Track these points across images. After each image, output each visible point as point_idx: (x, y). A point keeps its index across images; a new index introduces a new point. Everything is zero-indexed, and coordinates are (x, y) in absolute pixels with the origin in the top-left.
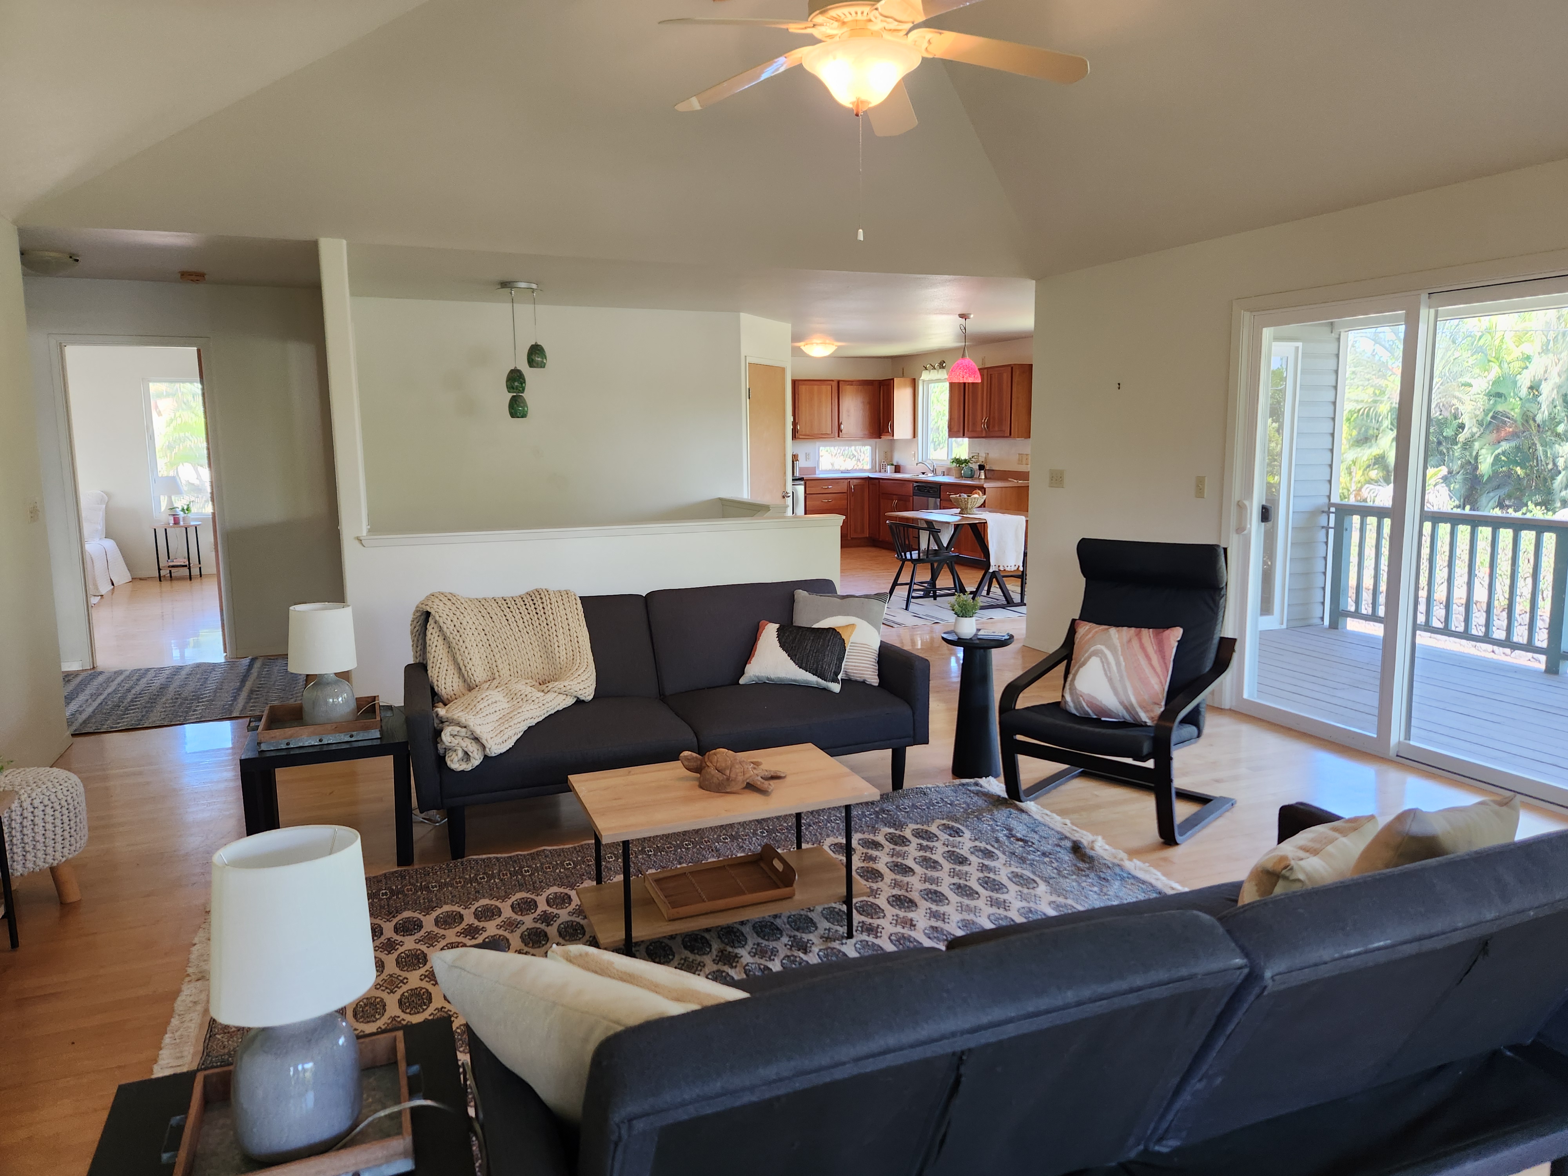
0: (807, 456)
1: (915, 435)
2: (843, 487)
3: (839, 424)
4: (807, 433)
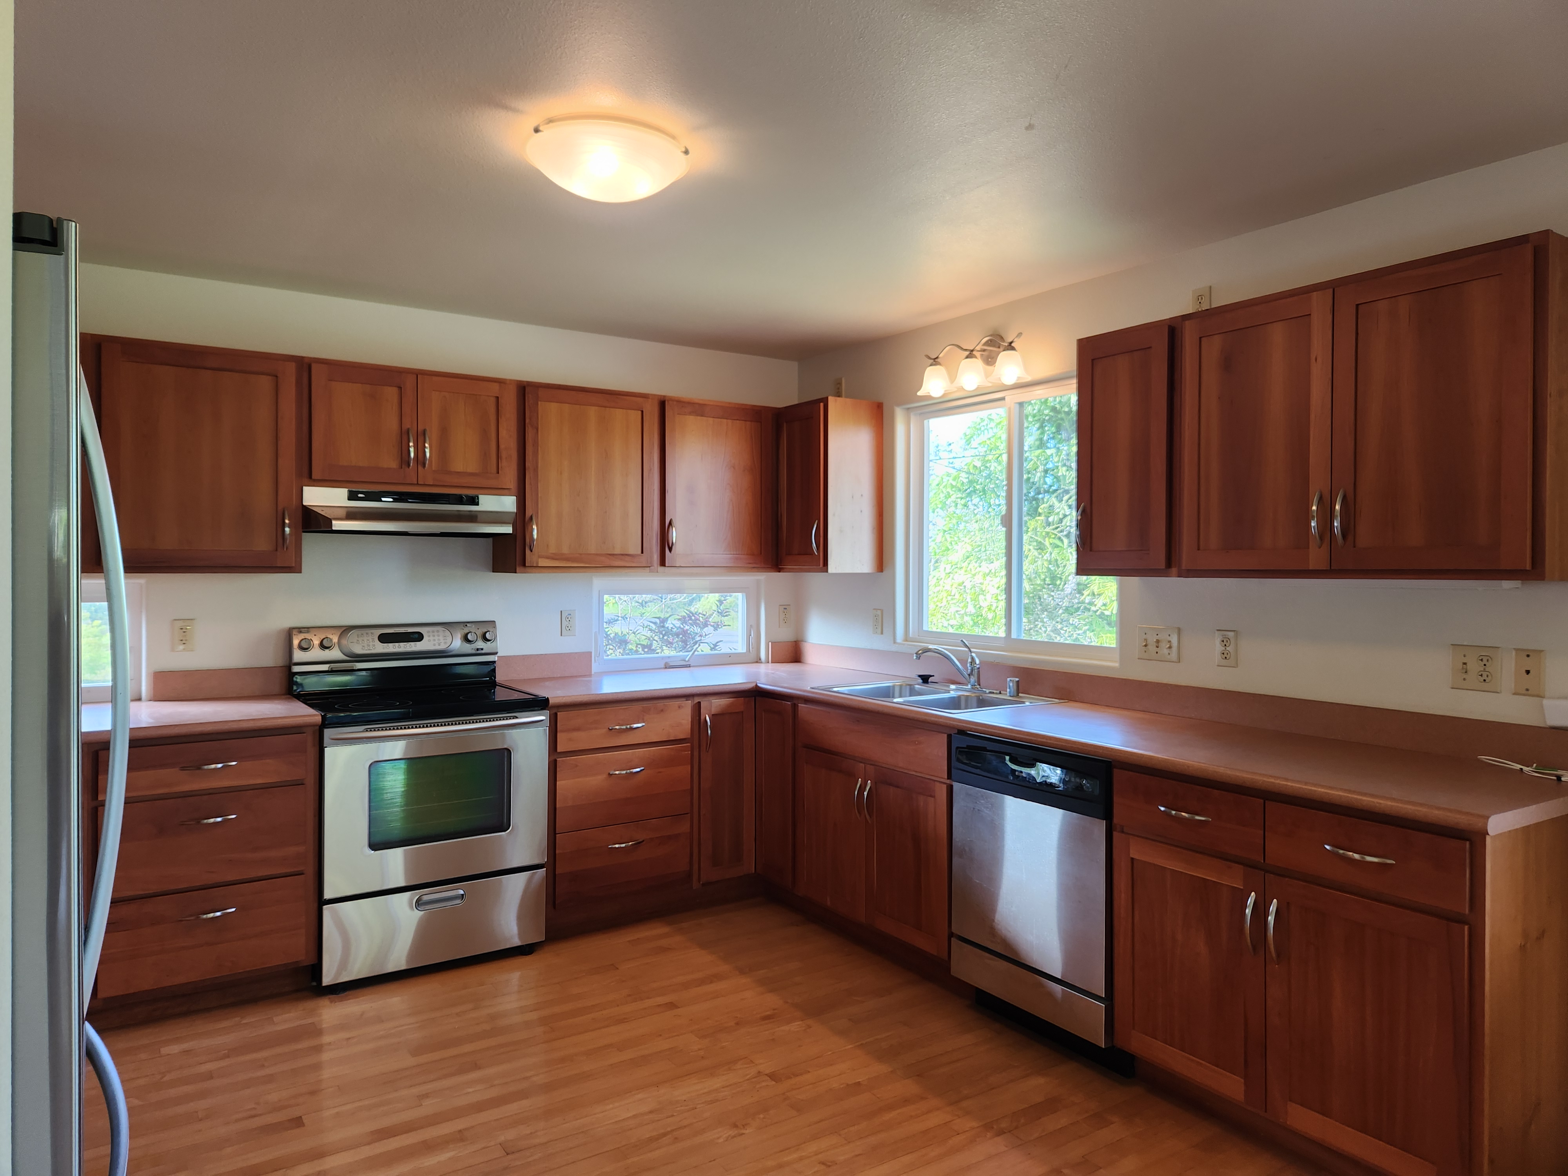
0: (565, 623)
1: (883, 563)
2: (680, 722)
3: (665, 528)
4: (565, 550)
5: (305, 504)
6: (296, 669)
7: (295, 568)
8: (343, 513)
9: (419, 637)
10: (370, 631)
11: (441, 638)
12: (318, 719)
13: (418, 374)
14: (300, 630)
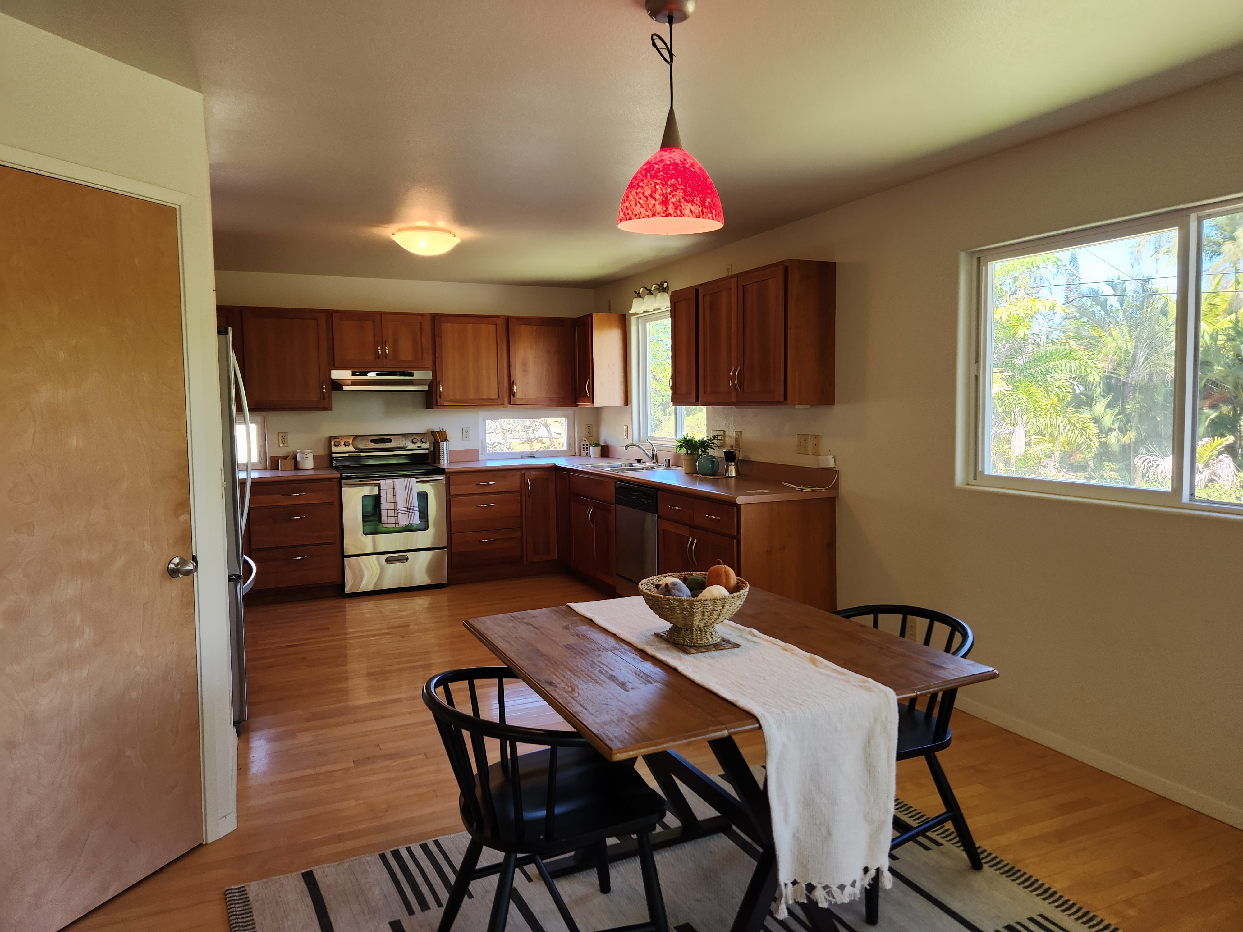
0: (465, 434)
1: (627, 401)
2: (514, 483)
3: (511, 384)
4: (458, 397)
5: (332, 378)
6: (334, 455)
7: (328, 408)
8: (350, 382)
9: (390, 441)
10: (366, 437)
11: (400, 441)
12: (339, 475)
13: (381, 314)
14: (335, 437)
